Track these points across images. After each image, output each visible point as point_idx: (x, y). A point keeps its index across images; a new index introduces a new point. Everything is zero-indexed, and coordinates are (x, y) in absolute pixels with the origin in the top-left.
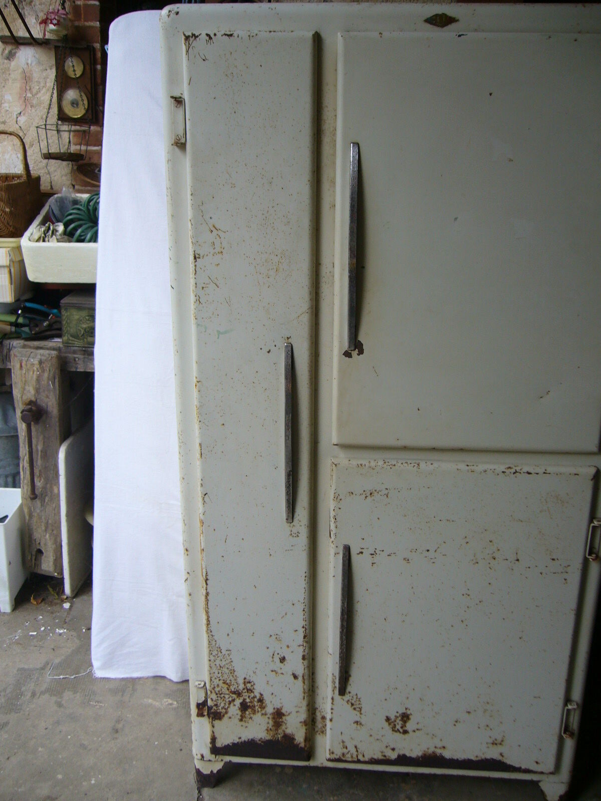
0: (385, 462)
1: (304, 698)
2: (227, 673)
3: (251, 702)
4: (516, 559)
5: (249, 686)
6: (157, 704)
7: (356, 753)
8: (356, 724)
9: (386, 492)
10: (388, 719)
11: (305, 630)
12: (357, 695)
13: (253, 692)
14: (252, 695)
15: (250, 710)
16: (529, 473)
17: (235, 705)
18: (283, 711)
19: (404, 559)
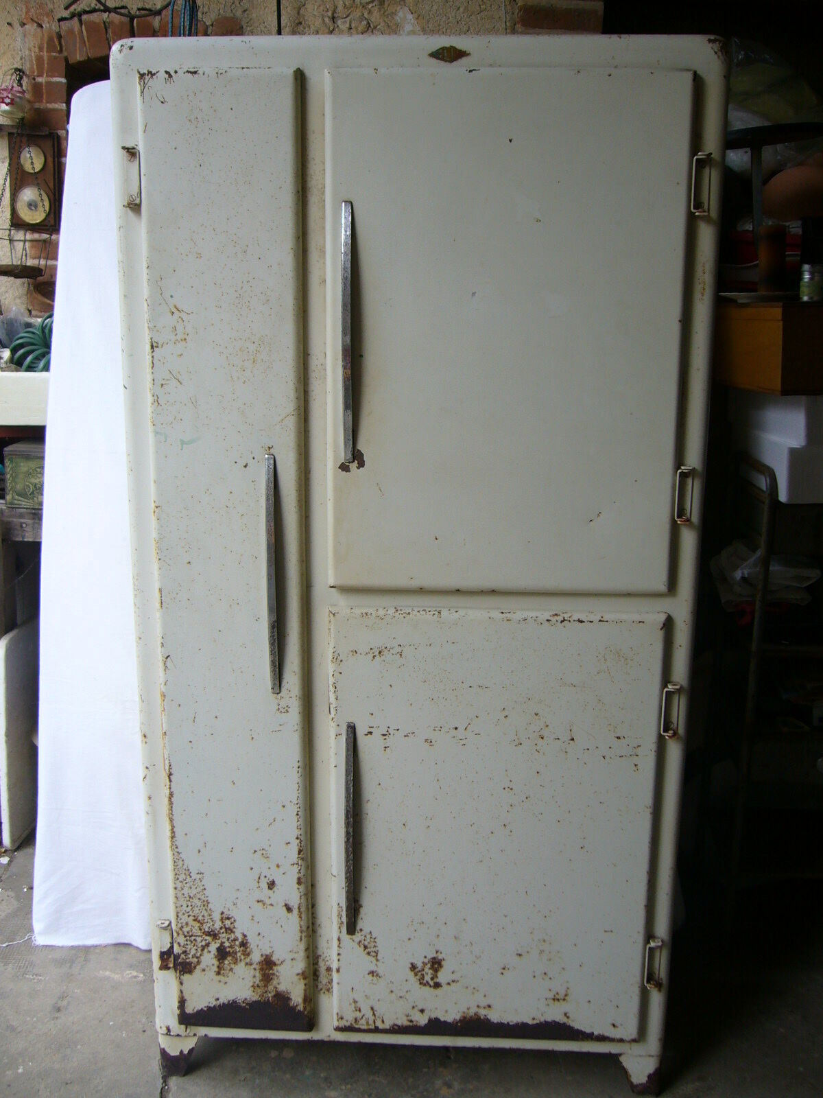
0: (397, 610)
1: (301, 940)
2: (199, 906)
3: (231, 947)
4: (570, 738)
5: (228, 923)
6: (116, 977)
7: (373, 1018)
8: (371, 975)
9: (399, 649)
10: (413, 967)
11: (300, 843)
12: (371, 933)
13: (234, 932)
14: (232, 936)
15: (229, 958)
16: (582, 622)
17: (210, 952)
18: (274, 958)
19: (426, 741)
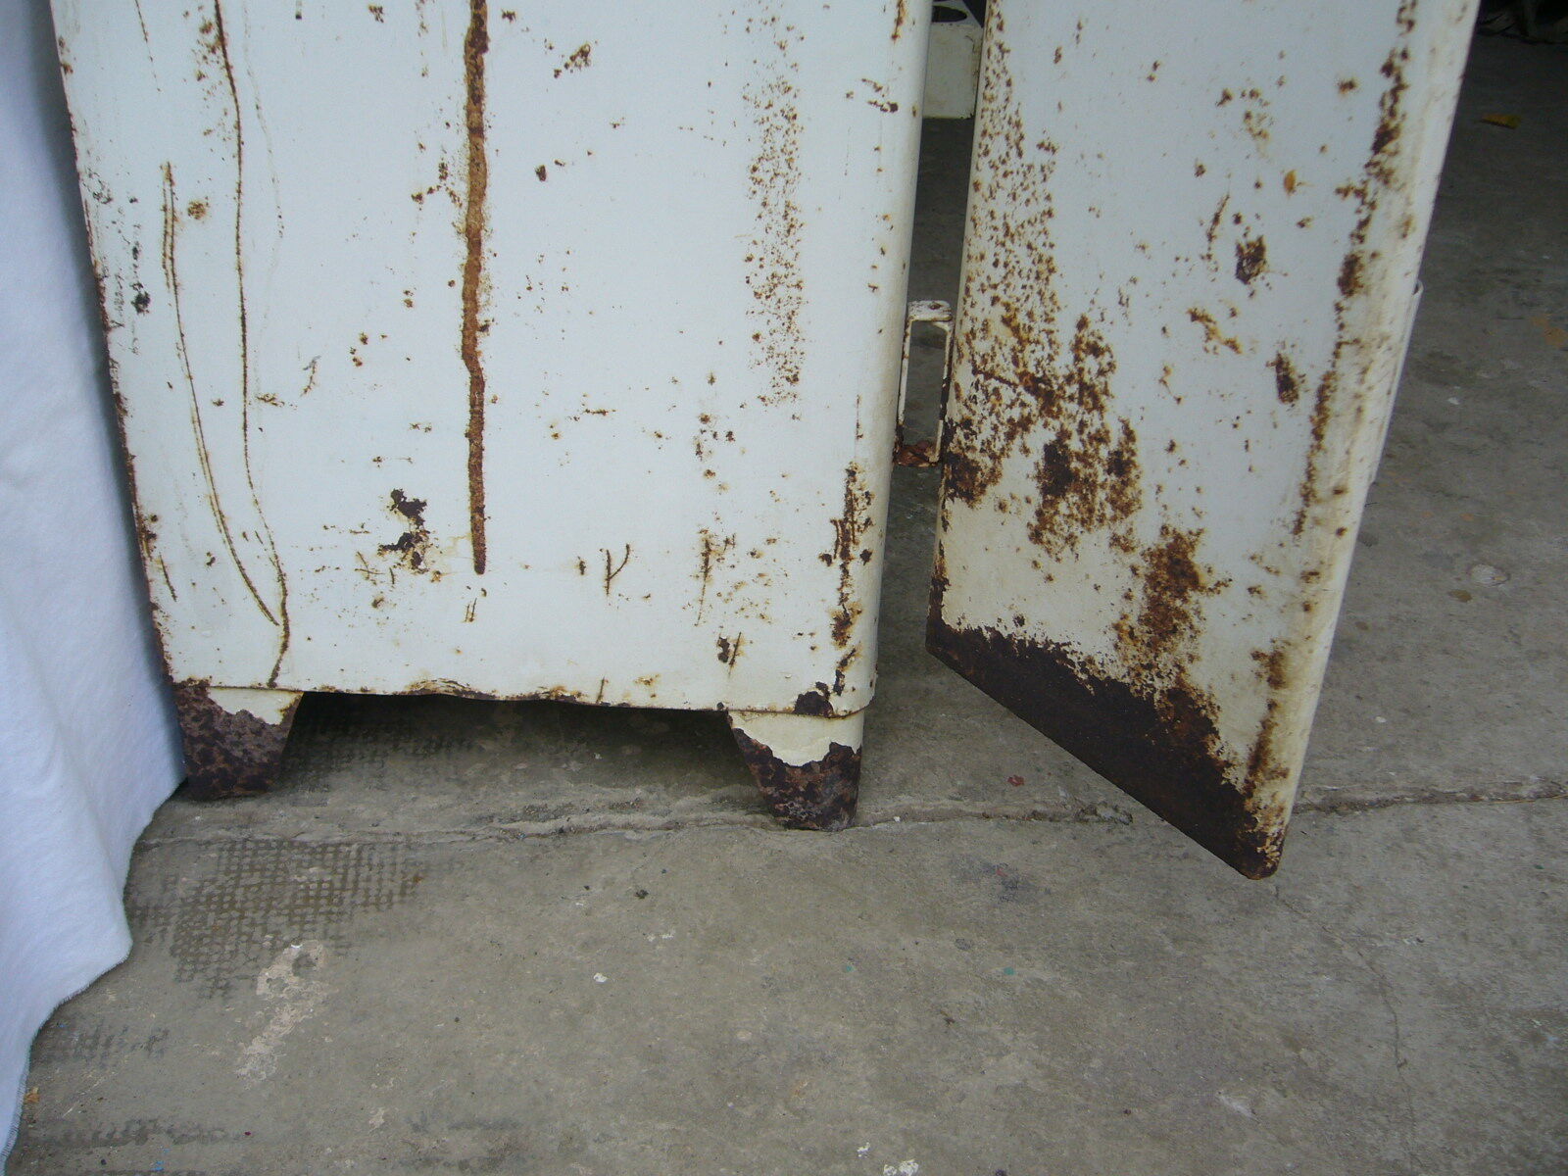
2: (1025, 273)
3: (1083, 458)
5: (1091, 365)
13: (1101, 409)
14: (1094, 422)
15: (1073, 498)
17: (1026, 451)
18: (1199, 559)
